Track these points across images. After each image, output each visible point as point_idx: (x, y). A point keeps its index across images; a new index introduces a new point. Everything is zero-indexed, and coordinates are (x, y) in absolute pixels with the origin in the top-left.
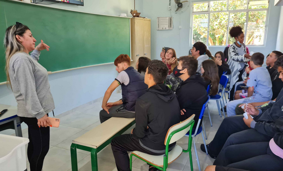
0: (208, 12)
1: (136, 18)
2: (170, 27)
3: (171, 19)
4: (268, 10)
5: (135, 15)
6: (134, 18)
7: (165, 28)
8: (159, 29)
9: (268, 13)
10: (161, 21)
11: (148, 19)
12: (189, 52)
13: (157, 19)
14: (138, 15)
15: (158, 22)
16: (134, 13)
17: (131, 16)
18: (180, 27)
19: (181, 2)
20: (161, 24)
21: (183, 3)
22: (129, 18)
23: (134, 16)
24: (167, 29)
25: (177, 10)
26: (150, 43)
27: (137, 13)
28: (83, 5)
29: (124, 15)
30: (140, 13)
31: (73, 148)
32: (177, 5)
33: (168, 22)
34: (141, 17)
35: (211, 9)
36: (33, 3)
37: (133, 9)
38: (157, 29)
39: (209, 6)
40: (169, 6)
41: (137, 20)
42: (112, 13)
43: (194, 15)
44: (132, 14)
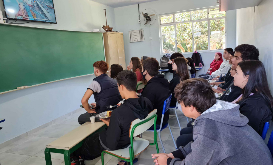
0: (174, 23)
1: (108, 32)
2: (142, 39)
3: (141, 32)
4: (225, 17)
5: (107, 29)
6: (107, 32)
7: (137, 40)
8: (132, 42)
9: (226, 20)
10: (133, 34)
11: (120, 33)
12: (161, 60)
13: (129, 32)
14: (110, 30)
15: (130, 35)
16: (106, 28)
17: (103, 31)
18: (151, 38)
19: (149, 16)
20: (133, 37)
21: (151, 17)
22: (102, 33)
23: (107, 31)
24: (139, 40)
25: (146, 23)
26: (124, 55)
27: (109, 28)
28: (56, 23)
29: (96, 30)
30: (112, 28)
31: (47, 152)
32: (145, 18)
33: (139, 34)
34: (113, 31)
35: (176, 20)
36: (7, 23)
37: (105, 24)
38: (130, 42)
39: (174, 18)
40: (139, 20)
41: (109, 34)
42: (85, 29)
43: (162, 27)
44: (104, 29)
